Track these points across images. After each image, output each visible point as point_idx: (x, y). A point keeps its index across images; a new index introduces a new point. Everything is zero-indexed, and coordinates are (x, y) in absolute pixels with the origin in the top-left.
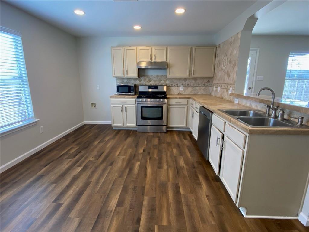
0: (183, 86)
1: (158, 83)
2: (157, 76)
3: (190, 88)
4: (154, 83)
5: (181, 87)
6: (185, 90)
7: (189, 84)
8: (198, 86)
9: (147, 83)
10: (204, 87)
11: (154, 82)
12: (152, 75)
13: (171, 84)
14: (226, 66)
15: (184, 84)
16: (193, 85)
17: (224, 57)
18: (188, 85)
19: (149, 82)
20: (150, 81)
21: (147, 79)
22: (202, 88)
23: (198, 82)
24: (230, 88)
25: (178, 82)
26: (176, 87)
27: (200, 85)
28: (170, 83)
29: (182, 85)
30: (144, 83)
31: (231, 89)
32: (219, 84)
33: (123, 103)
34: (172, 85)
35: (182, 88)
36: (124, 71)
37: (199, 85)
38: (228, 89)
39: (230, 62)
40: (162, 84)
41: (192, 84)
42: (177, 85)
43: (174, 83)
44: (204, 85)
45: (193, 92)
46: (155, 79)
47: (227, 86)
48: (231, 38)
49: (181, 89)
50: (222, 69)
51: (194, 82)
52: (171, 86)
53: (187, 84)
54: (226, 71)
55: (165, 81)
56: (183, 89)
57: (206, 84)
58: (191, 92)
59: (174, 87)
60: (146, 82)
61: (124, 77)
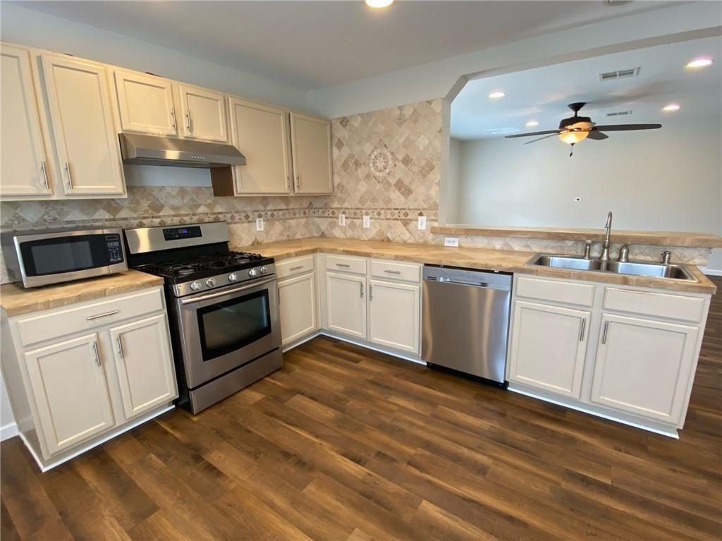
0: (262, 219)
1: (188, 215)
2: (182, 192)
3: (277, 223)
4: (174, 216)
5: (257, 223)
6: (267, 232)
7: (275, 213)
8: (292, 216)
9: (145, 218)
10: (304, 220)
11: (173, 213)
12: (162, 188)
13: (229, 216)
14: (387, 171)
15: (263, 213)
16: (284, 215)
17: (376, 148)
18: (272, 215)
19: (156, 214)
20: (159, 211)
21: (145, 204)
22: (300, 220)
23: (291, 206)
24: (420, 218)
25: (249, 210)
26: (246, 225)
27: (297, 216)
28: (227, 213)
29: (260, 216)
30: (135, 219)
31: (422, 219)
32: (364, 211)
33: (97, 323)
34: (233, 218)
35: (260, 225)
36: (46, 168)
37: (294, 214)
38: (411, 220)
39: (407, 161)
40: (203, 217)
41: (281, 212)
42: (247, 217)
43: (238, 212)
44: (305, 213)
45: (286, 233)
46: (176, 202)
47: (406, 215)
48: (401, 108)
49: (258, 229)
50: (368, 176)
51: (283, 206)
52: (229, 220)
53: (269, 213)
54: (393, 181)
55: (209, 206)
56: (262, 229)
57: (307, 211)
58: (281, 234)
59: (238, 225)
60: (140, 213)
61: (55, 198)
